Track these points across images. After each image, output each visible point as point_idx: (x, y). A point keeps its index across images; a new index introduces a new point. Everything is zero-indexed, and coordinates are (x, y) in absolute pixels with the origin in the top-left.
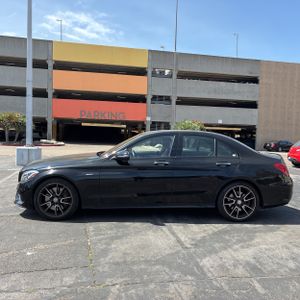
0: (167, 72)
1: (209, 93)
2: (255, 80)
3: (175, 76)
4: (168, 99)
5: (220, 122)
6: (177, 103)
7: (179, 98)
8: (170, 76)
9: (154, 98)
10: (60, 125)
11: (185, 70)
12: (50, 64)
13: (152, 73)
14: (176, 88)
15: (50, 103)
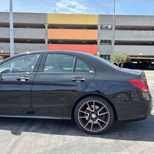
0: (110, 27)
1: (134, 37)
3: (114, 28)
4: (110, 42)
5: (141, 54)
6: (115, 44)
7: (116, 41)
8: (111, 29)
9: (102, 41)
11: (119, 25)
12: (46, 26)
13: (101, 27)
14: (114, 36)
15: (46, 46)
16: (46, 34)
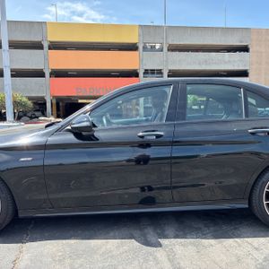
0: (158, 46)
1: (199, 64)
2: (245, 49)
3: (165, 49)
4: (160, 72)
6: (169, 76)
7: (170, 71)
8: (161, 50)
9: (146, 72)
10: (61, 104)
11: (175, 43)
12: (46, 45)
13: (144, 48)
14: (166, 61)
15: (48, 83)
16: (46, 59)
